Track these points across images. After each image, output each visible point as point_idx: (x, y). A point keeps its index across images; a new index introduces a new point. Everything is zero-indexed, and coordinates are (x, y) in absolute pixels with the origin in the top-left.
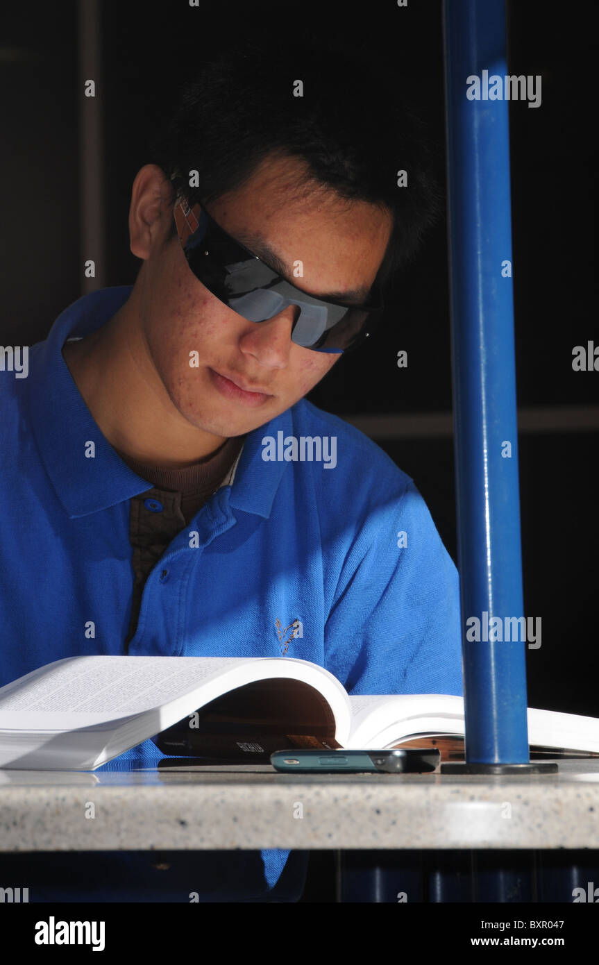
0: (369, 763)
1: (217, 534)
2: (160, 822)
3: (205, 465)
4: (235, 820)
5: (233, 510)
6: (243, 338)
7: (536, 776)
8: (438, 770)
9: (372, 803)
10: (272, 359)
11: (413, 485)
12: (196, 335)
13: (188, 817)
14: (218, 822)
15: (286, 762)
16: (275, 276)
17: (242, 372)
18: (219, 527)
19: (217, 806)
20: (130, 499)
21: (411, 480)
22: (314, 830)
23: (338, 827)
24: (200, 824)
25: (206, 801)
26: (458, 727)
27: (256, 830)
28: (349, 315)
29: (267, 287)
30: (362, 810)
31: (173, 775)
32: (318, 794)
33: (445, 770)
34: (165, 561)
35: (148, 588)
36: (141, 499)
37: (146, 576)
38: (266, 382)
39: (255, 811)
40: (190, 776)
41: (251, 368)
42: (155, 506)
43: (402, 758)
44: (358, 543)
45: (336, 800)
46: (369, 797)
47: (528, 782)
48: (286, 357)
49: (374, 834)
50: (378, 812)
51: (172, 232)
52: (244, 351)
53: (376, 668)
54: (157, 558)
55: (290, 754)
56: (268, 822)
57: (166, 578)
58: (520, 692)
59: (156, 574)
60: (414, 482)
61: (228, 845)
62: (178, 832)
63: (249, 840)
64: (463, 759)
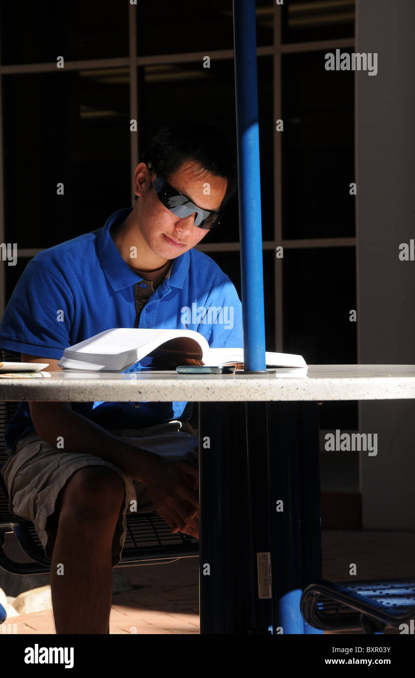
0: (209, 371)
1: (165, 295)
2: (132, 392)
3: (160, 271)
4: (158, 391)
5: (171, 287)
6: (177, 224)
7: (268, 375)
8: (234, 373)
9: (206, 386)
10: (187, 233)
11: (228, 278)
12: (160, 223)
13: (142, 391)
14: (152, 392)
15: (182, 370)
16: (187, 200)
17: (176, 237)
18: (166, 293)
19: (152, 387)
20: (135, 284)
21: (227, 276)
22: (186, 395)
23: (194, 394)
24: (146, 393)
25: (148, 385)
26: (241, 359)
27: (166, 395)
28: (210, 216)
29: (182, 205)
30: (203, 388)
31: (144, 375)
32: (187, 383)
33: (237, 373)
34: (148, 305)
35: (142, 315)
36: (139, 284)
37: (141, 310)
38: (185, 240)
39: (165, 388)
40: (148, 375)
41: (179, 236)
42: (143, 286)
43: (222, 369)
44: (209, 298)
45: (193, 385)
46: (205, 384)
47: (265, 378)
48: (192, 232)
49: (207, 396)
50: (208, 389)
51: (151, 186)
52: (177, 229)
53: (216, 340)
54: (144, 304)
55: (183, 368)
56: (169, 392)
57: (148, 311)
58: (264, 347)
59: (144, 310)
60: (229, 277)
61: (156, 400)
62: (139, 395)
63: (163, 398)
64: (243, 369)
